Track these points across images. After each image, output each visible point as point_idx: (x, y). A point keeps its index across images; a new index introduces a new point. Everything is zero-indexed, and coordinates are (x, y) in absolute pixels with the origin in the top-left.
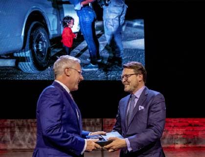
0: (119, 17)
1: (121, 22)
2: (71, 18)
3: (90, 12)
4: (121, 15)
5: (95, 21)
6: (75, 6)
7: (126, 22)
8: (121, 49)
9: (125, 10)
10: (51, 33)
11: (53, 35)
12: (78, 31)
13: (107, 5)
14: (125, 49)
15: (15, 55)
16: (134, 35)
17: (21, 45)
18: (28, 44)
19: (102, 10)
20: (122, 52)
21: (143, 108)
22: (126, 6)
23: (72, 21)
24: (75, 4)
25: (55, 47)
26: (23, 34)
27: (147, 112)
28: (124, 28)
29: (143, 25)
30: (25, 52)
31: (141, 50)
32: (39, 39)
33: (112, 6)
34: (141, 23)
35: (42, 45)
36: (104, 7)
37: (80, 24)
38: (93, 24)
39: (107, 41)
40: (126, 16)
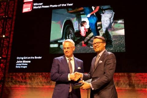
0: (110, 19)
1: (111, 21)
2: (85, 22)
3: (94, 18)
4: (111, 18)
5: (97, 22)
6: (87, 16)
7: (114, 21)
8: (111, 35)
9: (113, 15)
10: (75, 30)
11: (76, 31)
12: (88, 28)
13: (103, 13)
14: (114, 35)
15: (59, 41)
16: (119, 28)
17: (61, 37)
18: (64, 36)
19: (101, 16)
20: (112, 37)
21: (102, 62)
22: (114, 13)
23: (85, 23)
24: (87, 14)
25: (77, 37)
26: (62, 31)
27: (104, 64)
28: (113, 24)
29: (123, 22)
30: (63, 40)
31: (122, 35)
32: (70, 33)
33: (106, 14)
34: (123, 21)
35: (71, 36)
36: (102, 14)
37: (90, 24)
38: (96, 24)
39: (104, 32)
40: (113, 18)
